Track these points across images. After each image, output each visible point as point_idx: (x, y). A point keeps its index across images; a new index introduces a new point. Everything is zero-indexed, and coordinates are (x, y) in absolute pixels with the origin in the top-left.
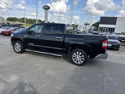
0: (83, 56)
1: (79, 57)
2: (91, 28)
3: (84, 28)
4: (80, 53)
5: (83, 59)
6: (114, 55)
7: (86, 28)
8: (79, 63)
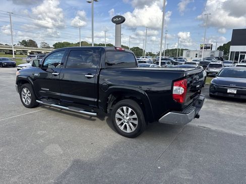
0: (135, 116)
1: (128, 118)
2: (212, 56)
3: (197, 54)
4: (130, 110)
5: (136, 122)
6: (235, 115)
7: (201, 56)
8: (129, 131)
